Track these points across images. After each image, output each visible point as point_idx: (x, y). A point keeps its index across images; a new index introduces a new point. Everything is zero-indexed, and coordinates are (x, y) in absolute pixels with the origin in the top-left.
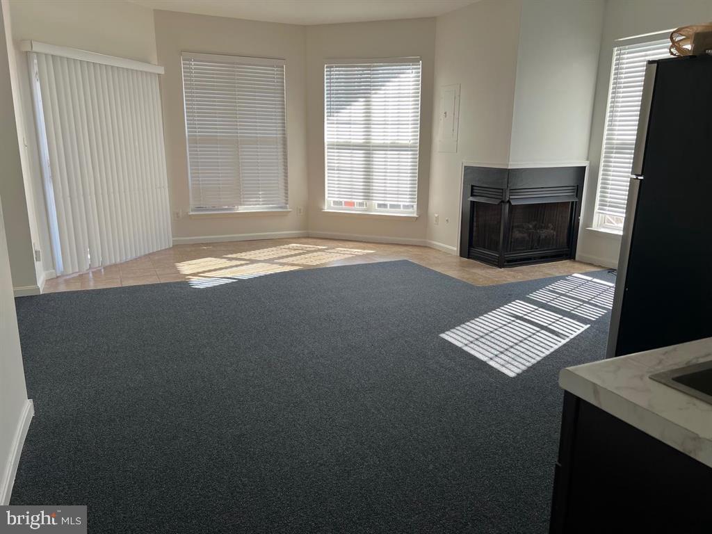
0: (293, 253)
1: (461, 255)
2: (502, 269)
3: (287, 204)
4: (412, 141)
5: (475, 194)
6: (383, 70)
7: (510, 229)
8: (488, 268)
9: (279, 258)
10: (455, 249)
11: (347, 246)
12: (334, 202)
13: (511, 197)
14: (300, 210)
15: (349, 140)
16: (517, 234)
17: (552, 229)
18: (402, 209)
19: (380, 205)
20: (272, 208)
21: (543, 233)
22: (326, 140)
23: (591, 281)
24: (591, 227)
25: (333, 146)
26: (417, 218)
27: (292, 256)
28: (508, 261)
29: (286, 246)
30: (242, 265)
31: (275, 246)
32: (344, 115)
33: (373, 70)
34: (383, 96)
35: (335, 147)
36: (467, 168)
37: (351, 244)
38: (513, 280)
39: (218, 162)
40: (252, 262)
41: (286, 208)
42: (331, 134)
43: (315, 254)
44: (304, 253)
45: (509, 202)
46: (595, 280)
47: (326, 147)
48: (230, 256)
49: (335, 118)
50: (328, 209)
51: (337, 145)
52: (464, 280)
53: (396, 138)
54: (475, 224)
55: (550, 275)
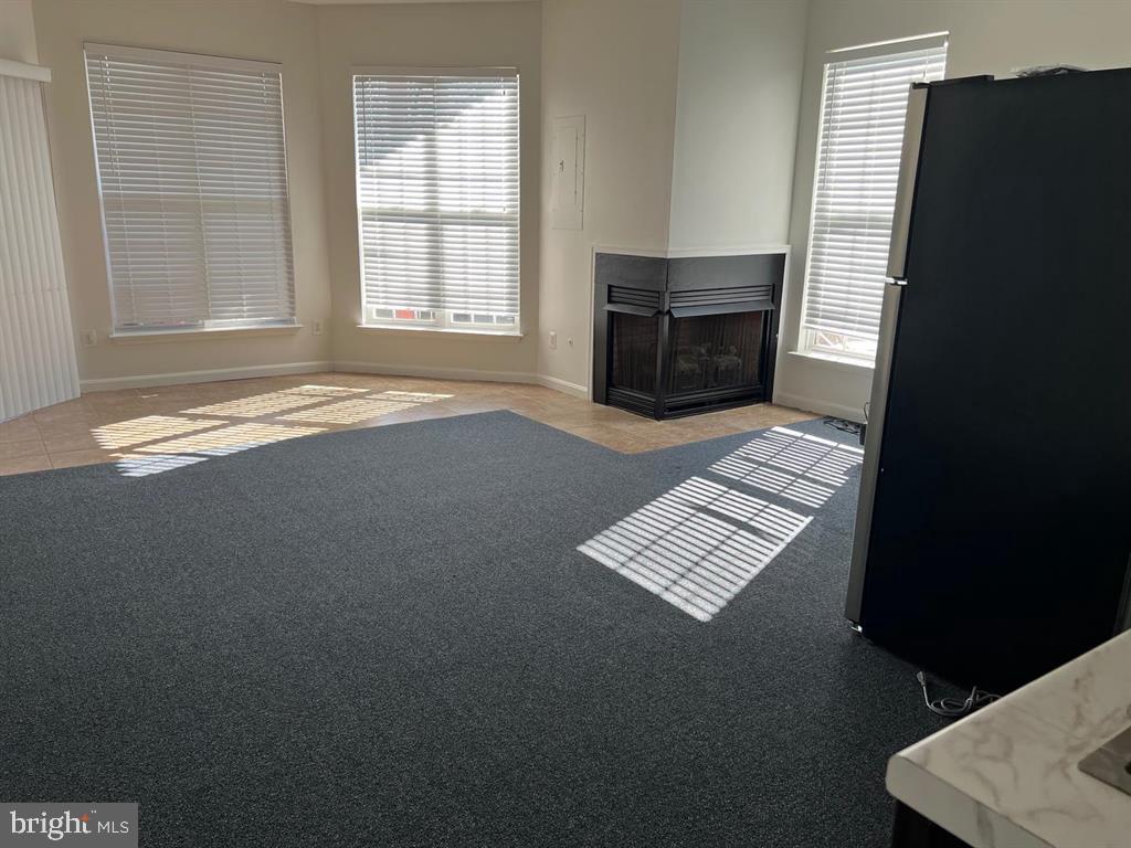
0: (309, 401)
1: (596, 399)
2: (662, 422)
3: (293, 315)
4: (508, 210)
5: (614, 299)
6: (455, 88)
7: (671, 356)
8: (640, 421)
9: (283, 413)
10: (585, 389)
11: (404, 387)
12: (378, 311)
13: (672, 305)
14: (318, 325)
15: (400, 206)
16: (683, 365)
17: (736, 355)
18: (495, 323)
19: (457, 317)
20: (267, 322)
21: (724, 361)
22: (361, 205)
23: (801, 438)
24: (796, 351)
25: (372, 215)
26: (521, 338)
27: (306, 408)
28: (670, 409)
29: (295, 390)
30: (214, 428)
31: (275, 391)
32: (390, 163)
33: (438, 88)
34: (457, 131)
35: (376, 217)
36: (600, 257)
37: (410, 383)
38: (680, 442)
39: (162, 243)
40: (235, 421)
41: (292, 322)
42: (368, 195)
43: (347, 403)
44: (328, 403)
45: (669, 312)
46: (808, 437)
47: (360, 217)
48: (190, 411)
49: (375, 168)
50: (367, 323)
51: (379, 214)
52: (604, 444)
53: (482, 203)
54: (615, 349)
55: (737, 429)
